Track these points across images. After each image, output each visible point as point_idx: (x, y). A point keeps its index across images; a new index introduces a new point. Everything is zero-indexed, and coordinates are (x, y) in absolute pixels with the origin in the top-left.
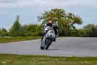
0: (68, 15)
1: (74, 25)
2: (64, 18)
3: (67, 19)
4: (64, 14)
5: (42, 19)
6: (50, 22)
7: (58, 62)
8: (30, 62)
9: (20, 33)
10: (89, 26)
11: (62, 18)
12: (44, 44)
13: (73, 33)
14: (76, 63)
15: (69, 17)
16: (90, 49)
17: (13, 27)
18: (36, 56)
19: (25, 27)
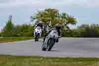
0: (62, 15)
1: (68, 25)
2: (57, 18)
3: (61, 19)
4: (58, 14)
5: (35, 19)
6: (41, 22)
7: (52, 63)
8: (23, 63)
9: (13, 34)
10: (83, 26)
11: (55, 18)
12: (46, 46)
13: (67, 33)
14: (69, 64)
15: (62, 17)
16: (84, 49)
17: (6, 27)
18: (29, 57)
19: (18, 27)
